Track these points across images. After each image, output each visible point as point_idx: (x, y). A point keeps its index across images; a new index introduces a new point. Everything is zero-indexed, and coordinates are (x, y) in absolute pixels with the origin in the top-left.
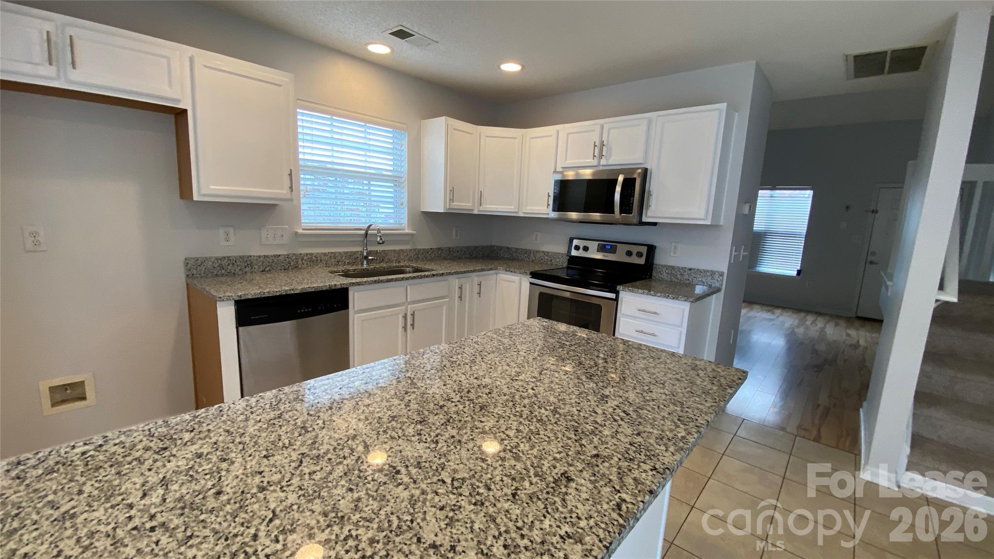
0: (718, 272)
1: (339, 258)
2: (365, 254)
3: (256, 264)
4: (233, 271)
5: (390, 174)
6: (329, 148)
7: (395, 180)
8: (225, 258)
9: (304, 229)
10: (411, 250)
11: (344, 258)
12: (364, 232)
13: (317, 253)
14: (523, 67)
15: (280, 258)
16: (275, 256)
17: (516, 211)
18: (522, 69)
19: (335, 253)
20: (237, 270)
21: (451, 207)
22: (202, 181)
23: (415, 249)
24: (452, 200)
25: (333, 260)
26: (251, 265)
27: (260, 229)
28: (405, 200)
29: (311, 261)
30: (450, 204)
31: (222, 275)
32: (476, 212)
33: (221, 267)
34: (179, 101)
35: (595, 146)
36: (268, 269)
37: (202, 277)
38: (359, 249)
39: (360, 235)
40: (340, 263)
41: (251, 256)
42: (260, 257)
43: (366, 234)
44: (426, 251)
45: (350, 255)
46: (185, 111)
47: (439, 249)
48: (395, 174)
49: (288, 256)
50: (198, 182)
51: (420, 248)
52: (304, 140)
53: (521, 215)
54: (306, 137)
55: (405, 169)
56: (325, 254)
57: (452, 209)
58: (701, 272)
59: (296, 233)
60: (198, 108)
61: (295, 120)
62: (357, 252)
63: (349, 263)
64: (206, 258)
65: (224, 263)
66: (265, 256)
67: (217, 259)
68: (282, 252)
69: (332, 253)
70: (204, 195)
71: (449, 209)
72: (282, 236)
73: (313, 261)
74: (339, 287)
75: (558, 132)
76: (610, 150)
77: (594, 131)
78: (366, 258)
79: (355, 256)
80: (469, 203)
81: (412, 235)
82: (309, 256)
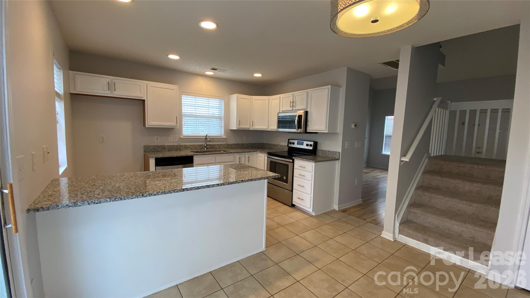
0: (338, 152)
1: (196, 147)
2: (205, 145)
3: (166, 148)
4: (158, 150)
5: (217, 116)
6: (194, 108)
7: (220, 118)
8: (156, 146)
9: (183, 136)
10: (225, 144)
11: (198, 147)
12: (205, 137)
13: (188, 145)
14: (262, 75)
15: (175, 146)
16: (173, 145)
17: (267, 128)
18: (262, 76)
19: (194, 145)
20: (160, 150)
21: (239, 127)
22: (148, 120)
23: (227, 144)
24: (239, 125)
25: (194, 147)
26: (164, 148)
27: (168, 136)
28: (223, 125)
29: (185, 147)
30: (239, 126)
31: (155, 151)
32: (251, 129)
33: (155, 149)
34: (143, 97)
35: (291, 102)
36: (170, 150)
37: (148, 152)
38: (204, 144)
39: (204, 138)
40: (196, 149)
41: (164, 145)
42: (168, 146)
43: (206, 138)
44: (232, 145)
45: (200, 146)
46: (145, 100)
47: (237, 144)
48: (219, 116)
49: (177, 146)
50: (147, 121)
51: (229, 143)
52: (184, 106)
53: (269, 130)
54: (185, 104)
55: (223, 114)
56: (191, 145)
57: (240, 128)
58: (332, 152)
59: (180, 138)
60: (148, 98)
61: (181, 99)
62: (203, 145)
63: (200, 149)
64: (150, 146)
65: (156, 147)
66: (169, 145)
67: (154, 146)
68: (176, 144)
69: (193, 145)
70: (149, 125)
71: (239, 128)
72: (176, 139)
73: (186, 147)
74: (190, 155)
75: (280, 97)
76: (296, 104)
77: (291, 97)
78: (206, 147)
79: (202, 146)
80: (248, 125)
81: (226, 138)
82: (185, 146)
